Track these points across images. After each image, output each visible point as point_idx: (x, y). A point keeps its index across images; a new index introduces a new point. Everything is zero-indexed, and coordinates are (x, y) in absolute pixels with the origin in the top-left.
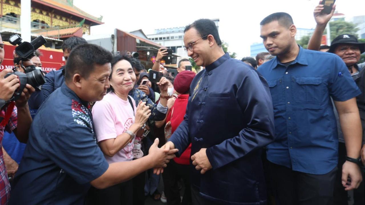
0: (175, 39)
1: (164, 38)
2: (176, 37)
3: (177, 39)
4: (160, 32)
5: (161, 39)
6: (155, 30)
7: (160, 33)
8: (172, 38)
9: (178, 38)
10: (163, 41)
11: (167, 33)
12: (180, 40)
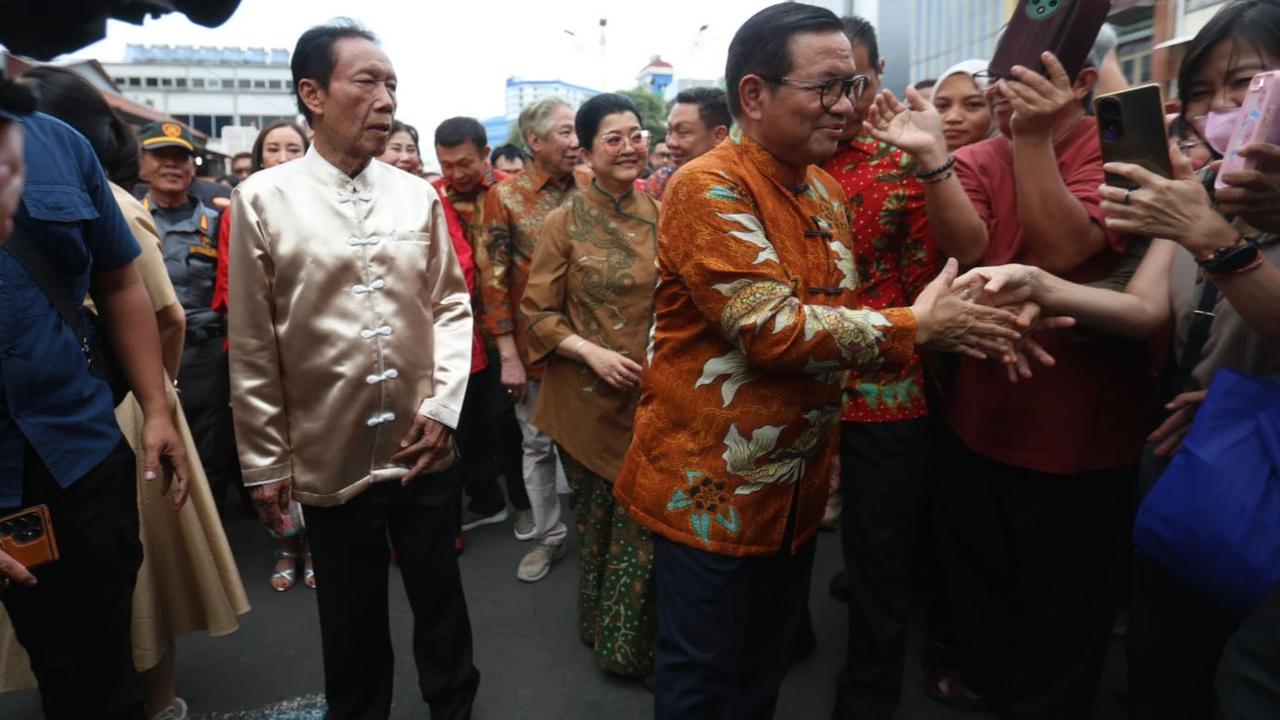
0: (207, 87)
1: (166, 82)
2: (213, 83)
3: (215, 88)
4: (147, 56)
5: (152, 82)
6: (129, 46)
7: (151, 62)
8: (199, 83)
9: (219, 87)
10: (160, 91)
11: (177, 63)
12: (227, 93)
